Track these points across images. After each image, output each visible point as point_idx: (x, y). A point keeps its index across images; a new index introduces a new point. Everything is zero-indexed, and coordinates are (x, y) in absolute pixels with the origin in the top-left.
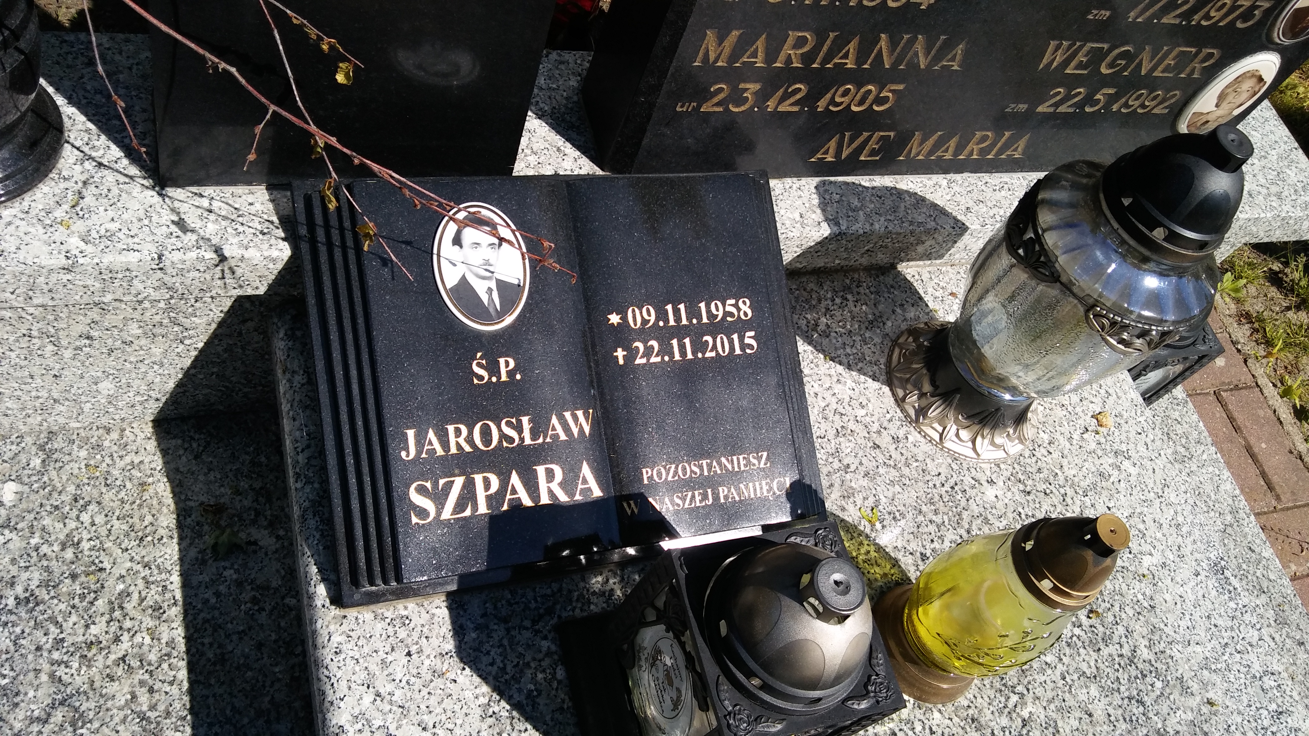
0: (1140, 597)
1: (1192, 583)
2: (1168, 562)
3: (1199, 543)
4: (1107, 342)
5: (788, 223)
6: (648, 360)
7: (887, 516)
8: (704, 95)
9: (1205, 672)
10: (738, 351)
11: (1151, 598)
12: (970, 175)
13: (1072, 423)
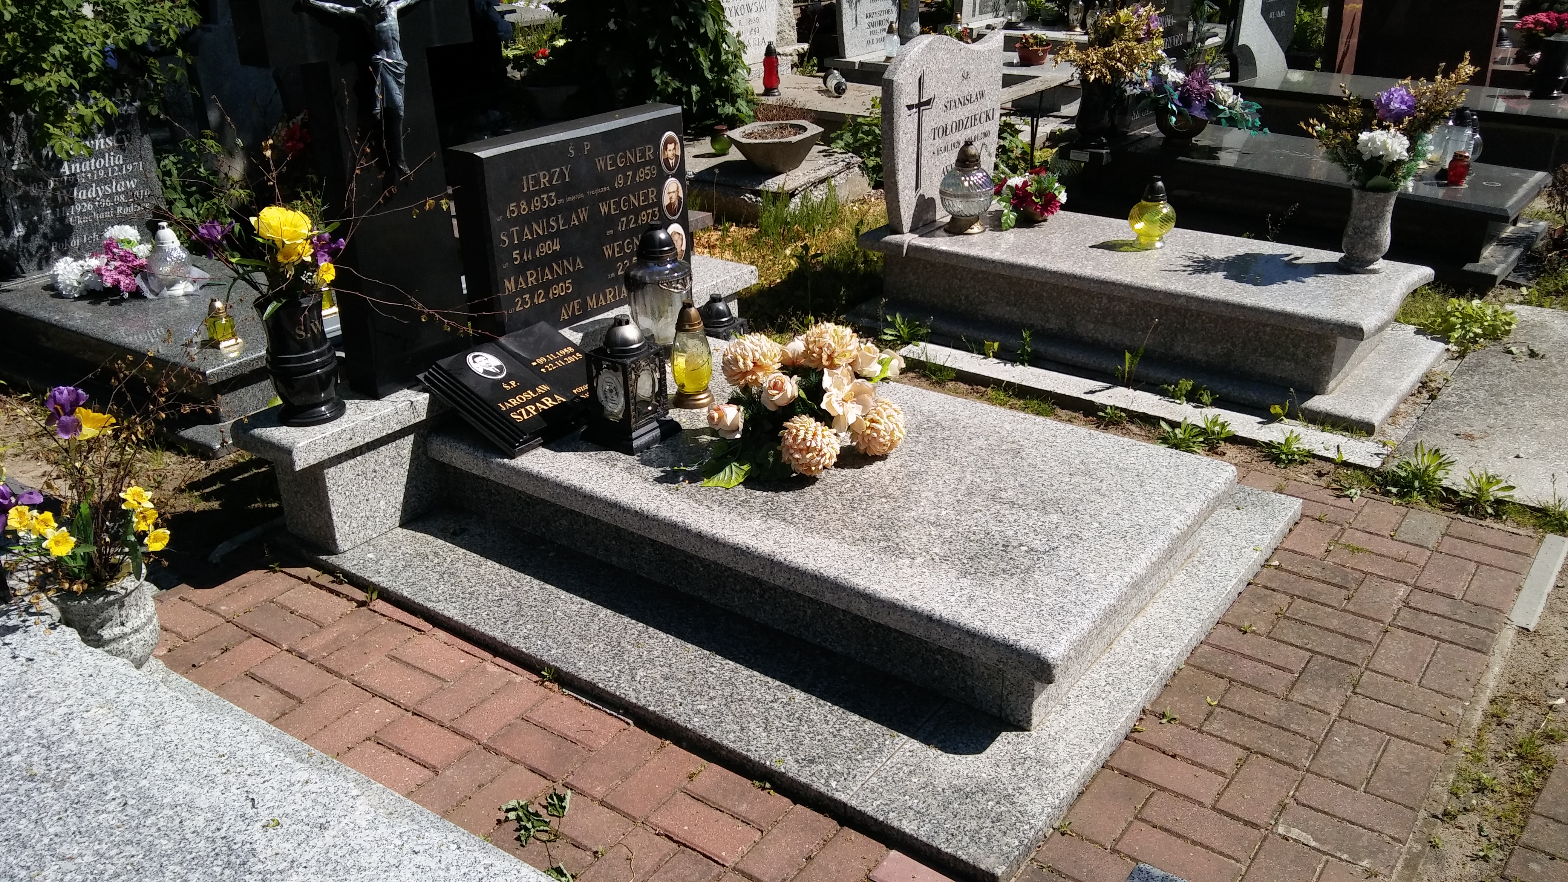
8: (515, 305)
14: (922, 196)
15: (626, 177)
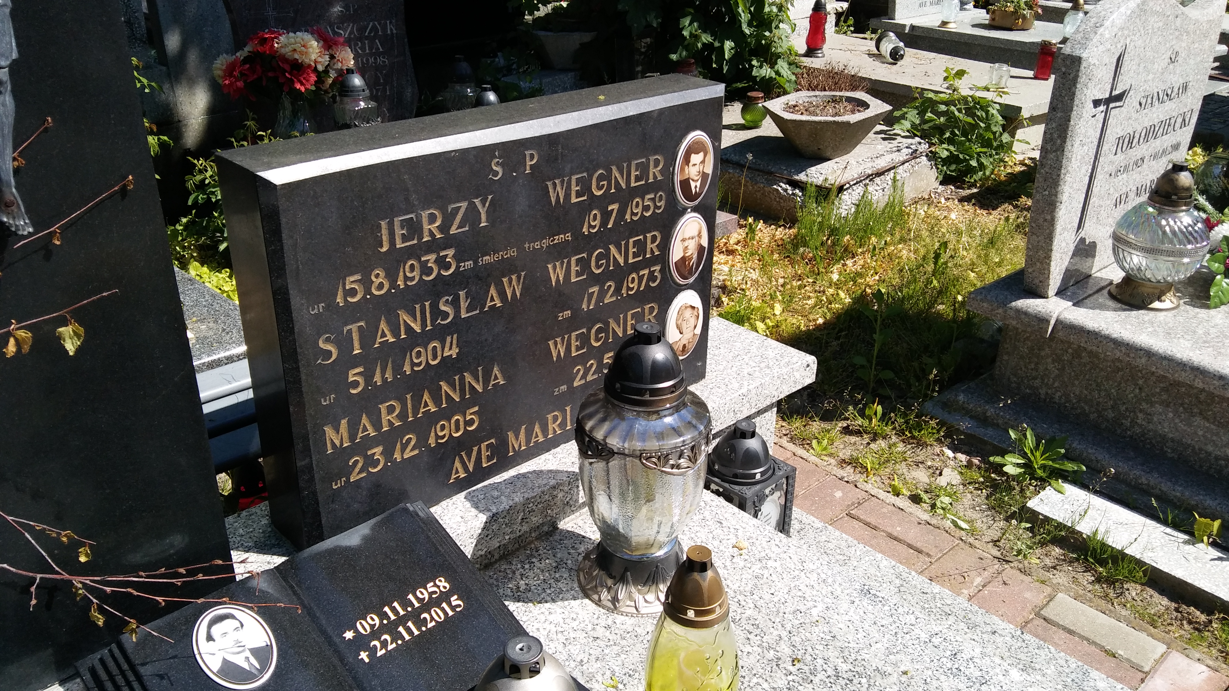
0: (822, 635)
1: (853, 609)
2: (829, 605)
3: (844, 584)
4: (665, 472)
5: (455, 526)
6: (386, 650)
7: (624, 677)
8: (349, 471)
9: (891, 657)
10: (451, 613)
11: (830, 632)
12: (565, 445)
13: (721, 558)
14: (1083, 240)
15: (606, 216)
